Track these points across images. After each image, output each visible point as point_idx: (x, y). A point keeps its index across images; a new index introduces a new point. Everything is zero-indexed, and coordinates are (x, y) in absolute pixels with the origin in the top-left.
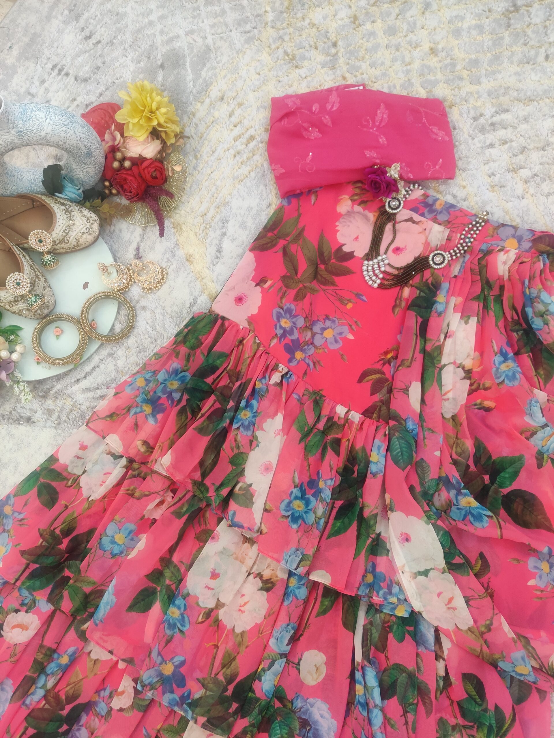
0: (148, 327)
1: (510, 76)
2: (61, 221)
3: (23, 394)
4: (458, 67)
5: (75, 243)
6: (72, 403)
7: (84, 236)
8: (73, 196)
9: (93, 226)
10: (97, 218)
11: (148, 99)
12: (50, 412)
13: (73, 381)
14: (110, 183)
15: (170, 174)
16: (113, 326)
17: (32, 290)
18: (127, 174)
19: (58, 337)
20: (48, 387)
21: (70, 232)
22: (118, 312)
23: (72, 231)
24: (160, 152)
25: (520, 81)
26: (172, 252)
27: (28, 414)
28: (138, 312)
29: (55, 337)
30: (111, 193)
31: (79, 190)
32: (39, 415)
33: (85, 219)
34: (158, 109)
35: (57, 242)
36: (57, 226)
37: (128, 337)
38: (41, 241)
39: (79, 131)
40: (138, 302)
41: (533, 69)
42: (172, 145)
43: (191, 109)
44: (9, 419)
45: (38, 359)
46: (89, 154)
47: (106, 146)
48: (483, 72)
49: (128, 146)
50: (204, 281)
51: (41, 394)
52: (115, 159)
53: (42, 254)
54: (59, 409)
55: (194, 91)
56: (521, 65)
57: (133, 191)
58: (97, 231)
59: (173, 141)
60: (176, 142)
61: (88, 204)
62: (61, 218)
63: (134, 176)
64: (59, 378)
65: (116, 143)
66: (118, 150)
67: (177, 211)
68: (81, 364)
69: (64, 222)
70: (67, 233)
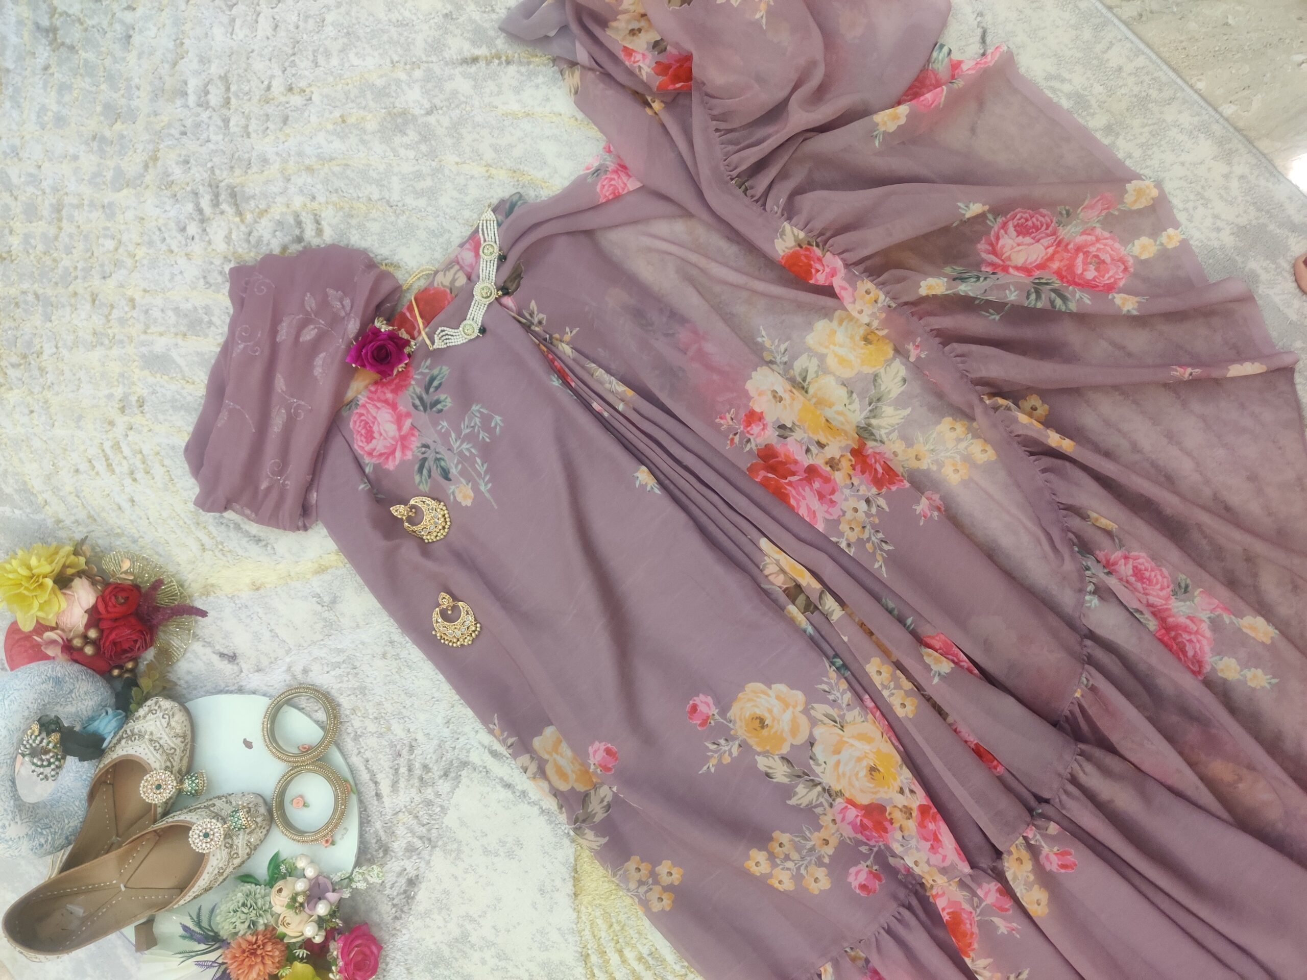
1: (140, 66)
2: (140, 750)
3: (369, 878)
4: (108, 134)
5: (180, 739)
6: (407, 814)
7: (173, 724)
8: (114, 724)
9: (163, 708)
10: (155, 699)
11: (10, 576)
12: (411, 850)
13: (376, 803)
16: (317, 722)
17: (223, 819)
19: (305, 805)
20: (374, 841)
21: (161, 742)
23: (161, 738)
24: (94, 583)
25: (151, 54)
26: (240, 608)
27: (403, 881)
29: (305, 809)
31: (107, 713)
32: (410, 866)
33: (150, 716)
34: (29, 568)
35: (168, 764)
36: (145, 758)
37: (339, 705)
38: (159, 787)
39: (18, 683)
40: (294, 677)
41: (141, 31)
42: (87, 563)
43: (50, 523)
44: (402, 911)
45: (327, 841)
46: (58, 681)
47: (62, 657)
48: (123, 101)
49: (69, 626)
50: (292, 574)
51: (381, 855)
52: (81, 650)
53: (180, 792)
54: (409, 835)
55: (28, 510)
56: (130, 48)
57: (134, 637)
58: (172, 703)
59: (82, 560)
60: (85, 556)
61: (132, 706)
62: (136, 748)
63: (112, 629)
64: (364, 821)
65: (60, 640)
66: (69, 641)
67: (186, 584)
68: (356, 785)
69: (144, 746)
70: (161, 746)
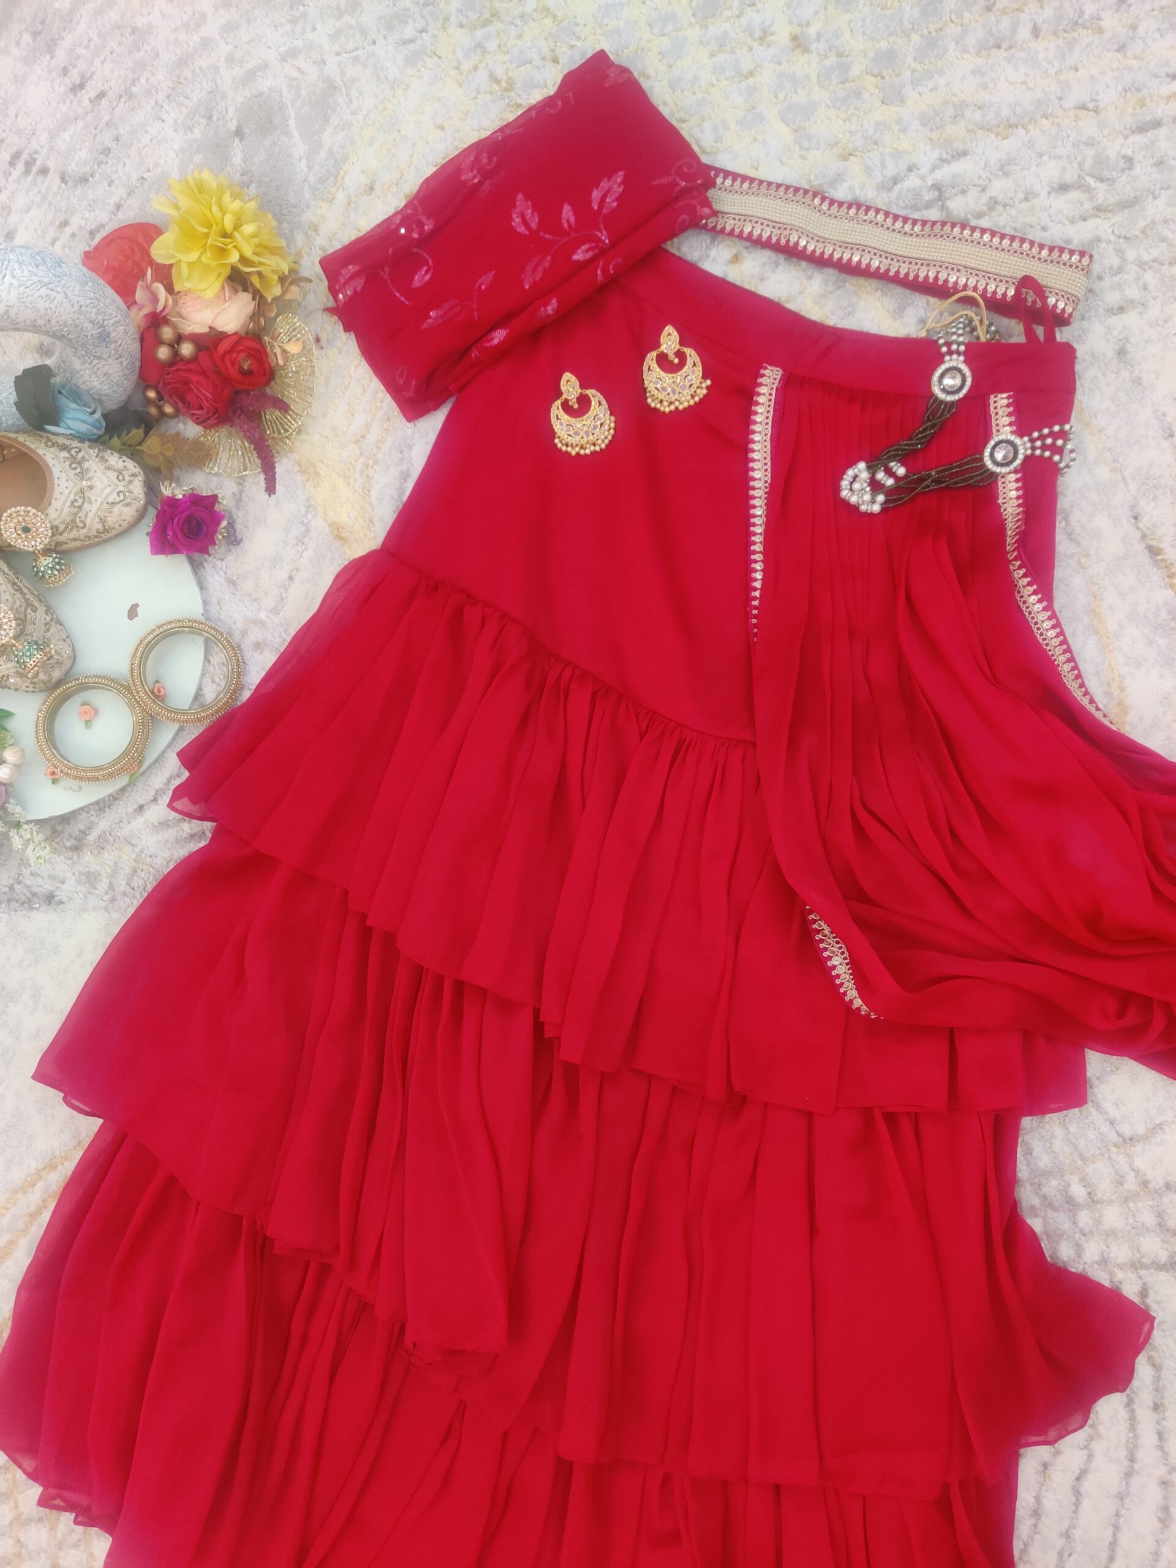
1: (963, 78)
2: (64, 484)
3: (31, 847)
4: (855, 71)
5: (100, 527)
6: (134, 856)
7: (116, 509)
8: (83, 428)
9: (131, 487)
10: (138, 470)
11: (215, 209)
12: (91, 879)
13: (130, 809)
14: (158, 393)
15: (281, 362)
16: (200, 688)
17: (22, 632)
18: (189, 370)
19: (88, 723)
20: (82, 828)
21: (86, 505)
22: (207, 660)
23: (90, 502)
24: (253, 317)
25: (985, 87)
26: (302, 523)
27: (49, 886)
29: (83, 725)
30: (163, 414)
31: (93, 413)
32: (69, 888)
33: (113, 475)
34: (237, 227)
35: (62, 527)
36: (56, 495)
38: (26, 530)
39: (76, 292)
40: (244, 633)
41: (1009, 60)
42: (276, 299)
43: (308, 216)
44: (9, 901)
45: (53, 773)
46: (104, 337)
47: (138, 316)
48: (907, 75)
49: (184, 312)
51: (68, 844)
52: (160, 342)
53: (34, 555)
54: (109, 870)
55: (312, 178)
56: (984, 53)
57: (206, 404)
58: (142, 496)
59: (277, 291)
60: (284, 293)
61: (116, 441)
62: (64, 476)
63: (203, 373)
64: (101, 806)
65: (160, 307)
66: (166, 321)
67: (304, 437)
68: (142, 774)
69: (71, 485)
70: (80, 507)
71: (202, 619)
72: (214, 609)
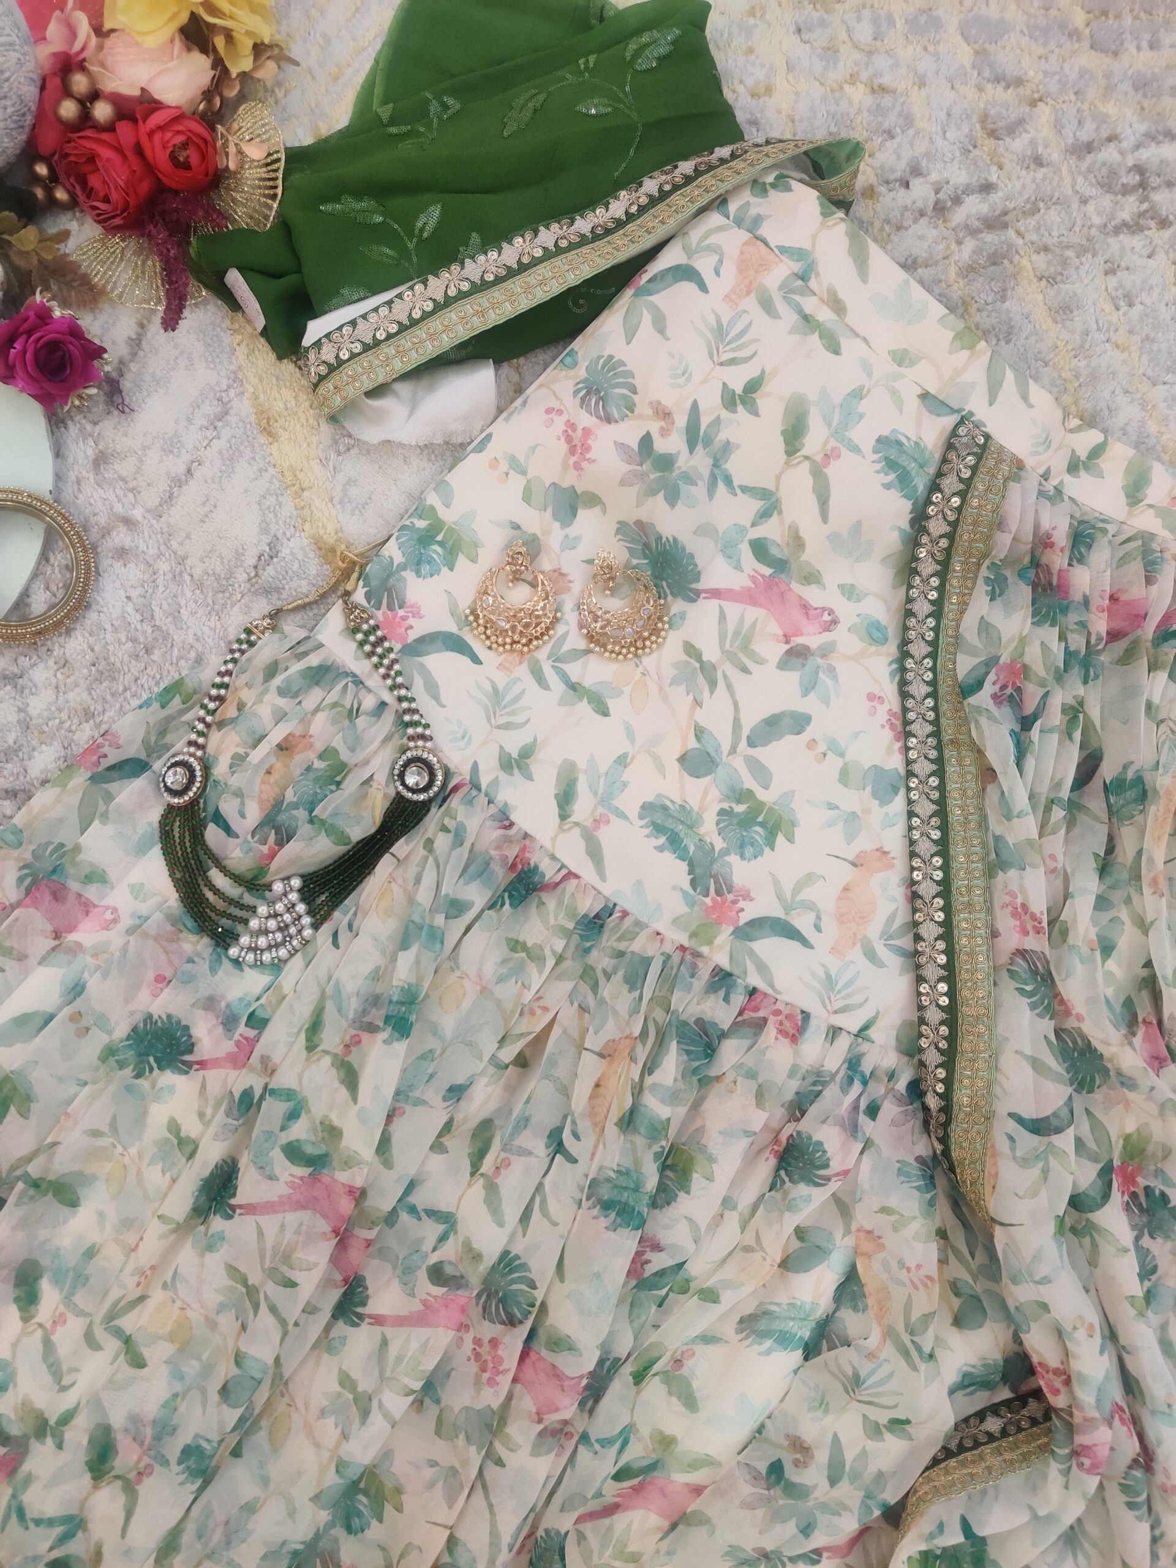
0: (130, 608)
14: (51, 169)
15: (232, 166)
16: (25, 594)
24: (208, 95)
28: (105, 563)
30: (52, 200)
37: (69, 632)
42: (243, 75)
49: (109, 61)
52: (67, 93)
57: (114, 196)
59: (247, 64)
63: (119, 150)
65: (77, 46)
66: (80, 66)
71: (49, 498)
72: (68, 490)
